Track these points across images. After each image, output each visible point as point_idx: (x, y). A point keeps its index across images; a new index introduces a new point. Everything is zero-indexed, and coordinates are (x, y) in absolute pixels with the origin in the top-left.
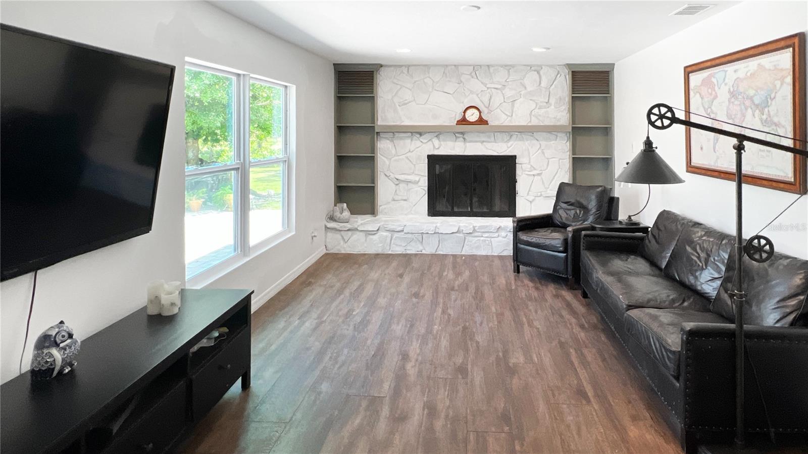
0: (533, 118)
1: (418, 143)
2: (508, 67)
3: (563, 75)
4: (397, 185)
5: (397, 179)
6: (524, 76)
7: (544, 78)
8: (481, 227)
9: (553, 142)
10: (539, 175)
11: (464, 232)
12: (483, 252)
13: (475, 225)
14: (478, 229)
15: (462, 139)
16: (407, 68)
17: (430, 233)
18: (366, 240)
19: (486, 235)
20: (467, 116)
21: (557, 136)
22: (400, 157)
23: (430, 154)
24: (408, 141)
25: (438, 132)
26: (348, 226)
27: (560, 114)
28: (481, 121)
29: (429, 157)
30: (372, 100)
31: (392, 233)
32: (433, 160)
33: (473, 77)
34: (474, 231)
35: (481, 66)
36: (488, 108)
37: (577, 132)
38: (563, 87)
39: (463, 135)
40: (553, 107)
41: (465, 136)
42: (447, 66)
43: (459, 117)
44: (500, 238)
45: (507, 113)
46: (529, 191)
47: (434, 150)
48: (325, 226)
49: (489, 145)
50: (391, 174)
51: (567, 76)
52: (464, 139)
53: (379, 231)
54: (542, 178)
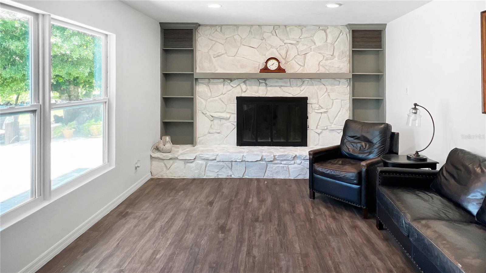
0: (321, 67)
1: (229, 87)
2: (301, 27)
3: (345, 33)
4: (212, 120)
5: (212, 116)
6: (315, 34)
7: (329, 36)
8: (279, 156)
9: (337, 86)
10: (326, 112)
11: (266, 160)
12: (282, 177)
13: (275, 155)
14: (278, 157)
15: (265, 84)
16: (220, 27)
17: (238, 161)
18: (185, 168)
19: (284, 162)
20: (268, 66)
21: (340, 82)
22: (214, 99)
23: (239, 96)
24: (221, 86)
25: (245, 78)
26: (170, 155)
27: (343, 64)
28: (280, 70)
29: (238, 98)
30: (191, 52)
31: (206, 161)
32: (241, 101)
33: (273, 35)
34: (275, 159)
35: (279, 26)
36: (285, 59)
37: (356, 78)
38: (345, 43)
39: (265, 81)
40: (336, 59)
41: (267, 82)
42: (252, 25)
43: (262, 67)
44: (296, 165)
45: (300, 64)
46: (318, 125)
47: (241, 93)
48: (151, 156)
49: (285, 89)
50: (207, 112)
51: (348, 35)
52: (266, 84)
53: (196, 160)
54: (328, 115)
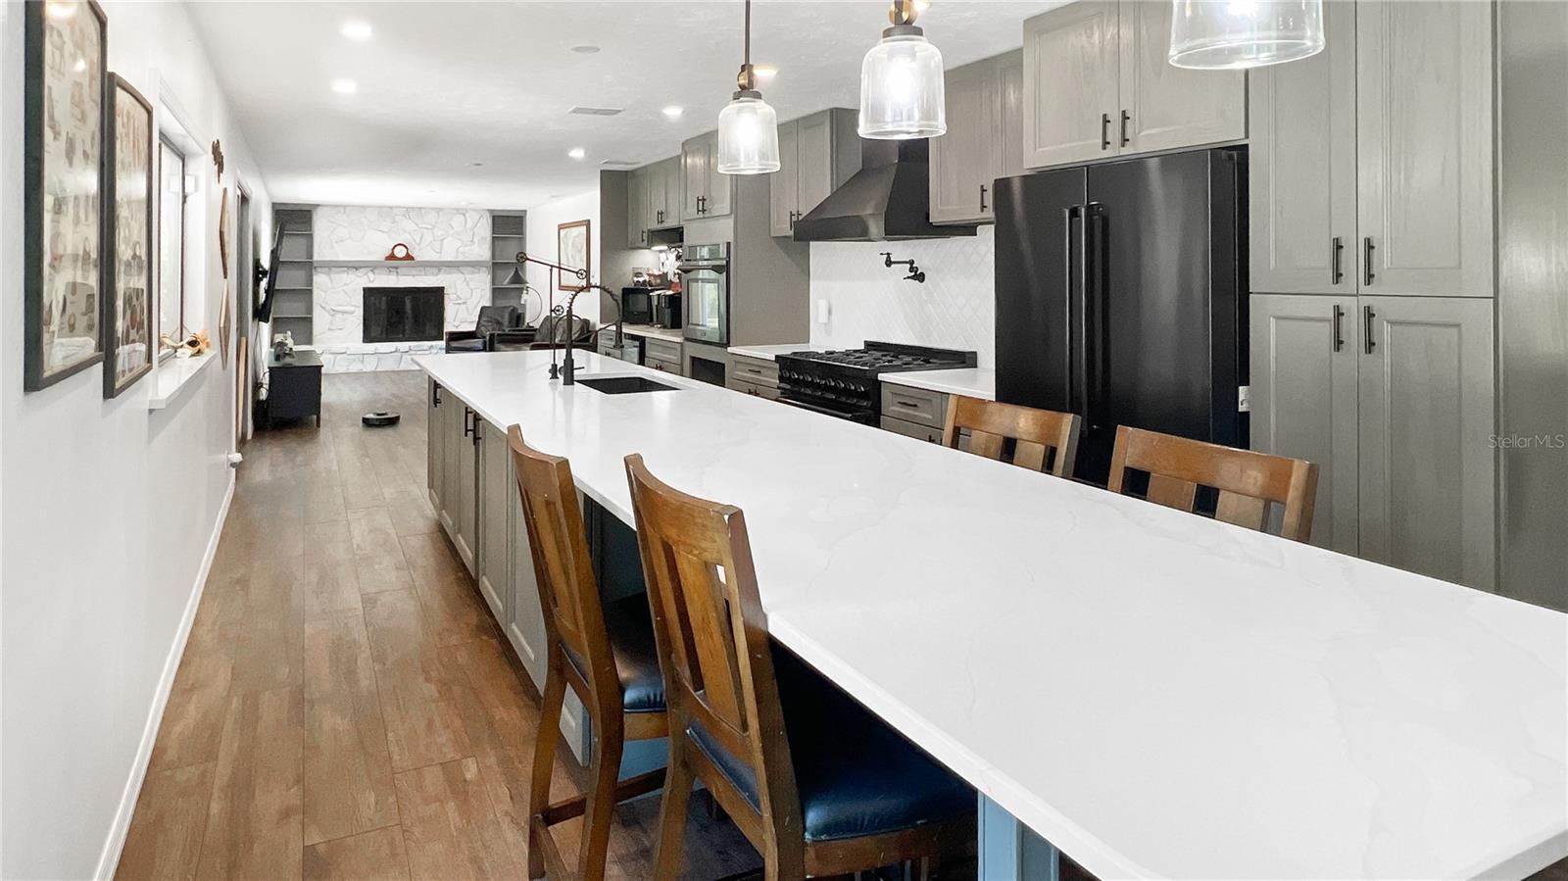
0: (459, 255)
1: (356, 277)
2: (438, 210)
3: (485, 218)
4: (332, 315)
5: (333, 310)
6: (452, 219)
7: (469, 220)
9: (475, 276)
10: (464, 303)
15: (391, 273)
16: (344, 208)
17: (369, 353)
19: (420, 353)
20: (395, 252)
21: (479, 270)
22: (335, 289)
23: (365, 286)
24: (345, 275)
25: (373, 266)
27: (482, 251)
28: (409, 257)
29: (365, 289)
30: (310, 237)
31: (335, 355)
32: (369, 293)
33: (406, 218)
34: (410, 349)
35: (413, 208)
36: (413, 244)
37: (496, 266)
38: (485, 229)
39: (392, 270)
40: (476, 245)
41: (399, 270)
43: (388, 253)
45: (435, 249)
47: (369, 283)
49: (419, 278)
50: (326, 305)
51: (489, 219)
52: (393, 273)
54: (467, 306)
